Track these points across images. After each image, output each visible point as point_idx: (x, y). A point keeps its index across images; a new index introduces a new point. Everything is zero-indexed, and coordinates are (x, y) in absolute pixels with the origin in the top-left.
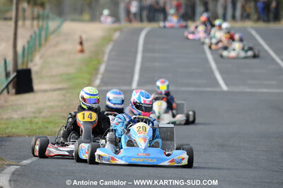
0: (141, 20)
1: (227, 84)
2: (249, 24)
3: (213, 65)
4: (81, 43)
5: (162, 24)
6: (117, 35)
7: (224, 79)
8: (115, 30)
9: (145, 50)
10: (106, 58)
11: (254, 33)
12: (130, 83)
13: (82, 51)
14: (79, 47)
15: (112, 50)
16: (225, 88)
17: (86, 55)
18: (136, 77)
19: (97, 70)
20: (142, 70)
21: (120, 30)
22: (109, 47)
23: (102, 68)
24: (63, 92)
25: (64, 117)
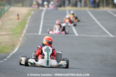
2: (87, 9)
4: (18, 16)
6: (33, 12)
8: (32, 10)
13: (18, 19)
14: (17, 17)
16: (77, 34)
17: (20, 21)
18: (41, 30)
19: (24, 26)
21: (34, 10)
24: (11, 35)
25: (11, 46)
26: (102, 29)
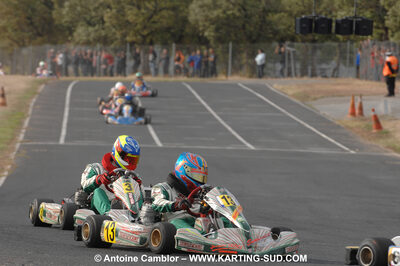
0: (67, 74)
1: (162, 141)
2: (182, 79)
4: (3, 96)
5: (89, 78)
6: (41, 88)
7: (158, 135)
9: (72, 104)
10: (30, 111)
11: (189, 87)
12: (58, 139)
13: (4, 104)
15: (36, 104)
16: (160, 144)
17: (8, 109)
18: (64, 132)
19: (21, 124)
20: (68, 124)
21: (45, 82)
22: (34, 100)
23: (26, 122)
26: (227, 131)
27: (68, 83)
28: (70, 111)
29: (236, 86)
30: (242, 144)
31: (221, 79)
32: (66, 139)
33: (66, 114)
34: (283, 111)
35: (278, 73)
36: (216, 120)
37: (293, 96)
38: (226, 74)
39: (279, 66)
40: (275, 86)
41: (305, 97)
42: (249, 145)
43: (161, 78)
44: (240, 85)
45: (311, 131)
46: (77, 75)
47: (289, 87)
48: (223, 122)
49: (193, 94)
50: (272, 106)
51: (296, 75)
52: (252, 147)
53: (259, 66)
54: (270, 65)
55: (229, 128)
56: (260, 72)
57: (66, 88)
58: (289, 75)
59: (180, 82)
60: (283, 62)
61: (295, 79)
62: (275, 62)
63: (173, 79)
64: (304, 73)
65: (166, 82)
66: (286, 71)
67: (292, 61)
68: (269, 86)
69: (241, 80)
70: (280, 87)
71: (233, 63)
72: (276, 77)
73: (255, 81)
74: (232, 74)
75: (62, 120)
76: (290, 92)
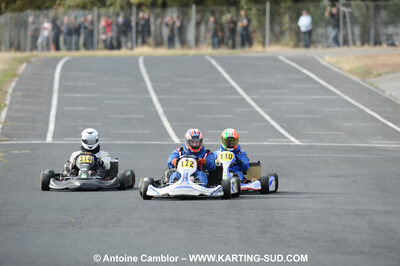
3: (160, 110)
5: (83, 53)
6: (23, 68)
9: (61, 90)
10: (8, 100)
11: (214, 62)
12: (44, 136)
15: (15, 90)
18: (52, 126)
20: (57, 117)
21: (27, 61)
22: (12, 85)
23: (4, 114)
27: (57, 60)
28: (59, 99)
29: (275, 59)
30: (285, 138)
31: (256, 50)
32: (55, 136)
33: (55, 102)
34: (337, 91)
35: (330, 41)
36: (250, 106)
37: (350, 71)
38: (263, 44)
39: (332, 32)
40: (327, 58)
41: (366, 73)
42: (292, 139)
43: (177, 51)
44: (281, 58)
45: (375, 118)
46: (69, 49)
47: (344, 59)
48: (259, 110)
49: (219, 73)
50: (322, 86)
51: (354, 43)
52: (297, 142)
53: (304, 33)
54: (320, 31)
55: (268, 118)
56: (307, 39)
57: (55, 68)
58: (346, 42)
59: (203, 56)
60: (337, 26)
61: (352, 49)
62: (326, 27)
63: (192, 52)
64: (365, 41)
65: (183, 56)
66: (341, 39)
67: (349, 25)
68: (320, 60)
69: (283, 52)
70: (334, 60)
71: (272, 29)
72: (328, 46)
73: (301, 52)
74: (271, 43)
75: (49, 110)
76: (347, 67)
